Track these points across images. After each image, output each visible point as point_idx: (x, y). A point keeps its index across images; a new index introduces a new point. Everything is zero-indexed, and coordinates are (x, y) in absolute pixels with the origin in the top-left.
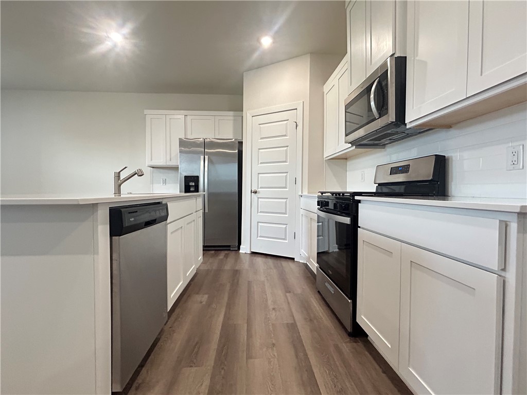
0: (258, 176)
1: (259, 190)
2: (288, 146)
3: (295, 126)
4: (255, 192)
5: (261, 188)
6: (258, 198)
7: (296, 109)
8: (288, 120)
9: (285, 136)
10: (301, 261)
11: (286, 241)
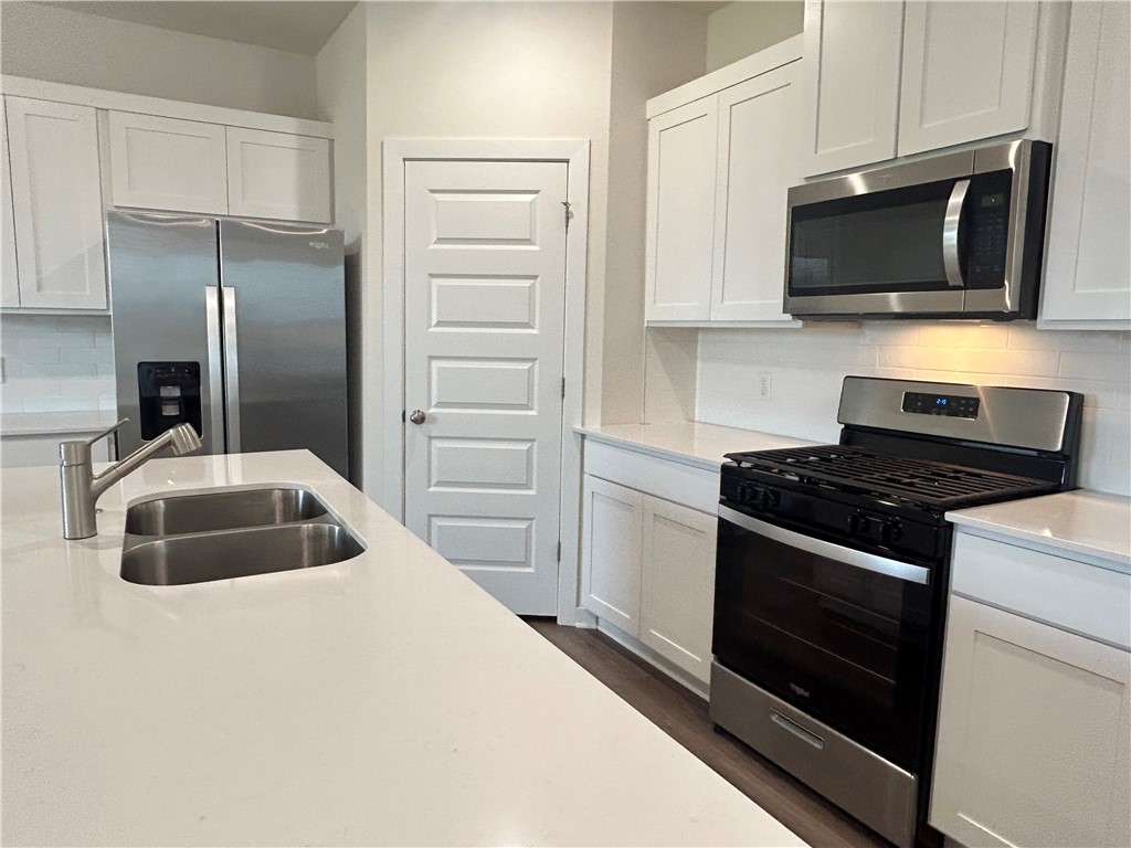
0: (429, 367)
1: (432, 410)
2: (535, 277)
3: (564, 215)
4: (420, 420)
5: (440, 404)
6: (430, 438)
7: (567, 161)
8: (537, 192)
9: (528, 241)
10: (578, 625)
11: (527, 570)
